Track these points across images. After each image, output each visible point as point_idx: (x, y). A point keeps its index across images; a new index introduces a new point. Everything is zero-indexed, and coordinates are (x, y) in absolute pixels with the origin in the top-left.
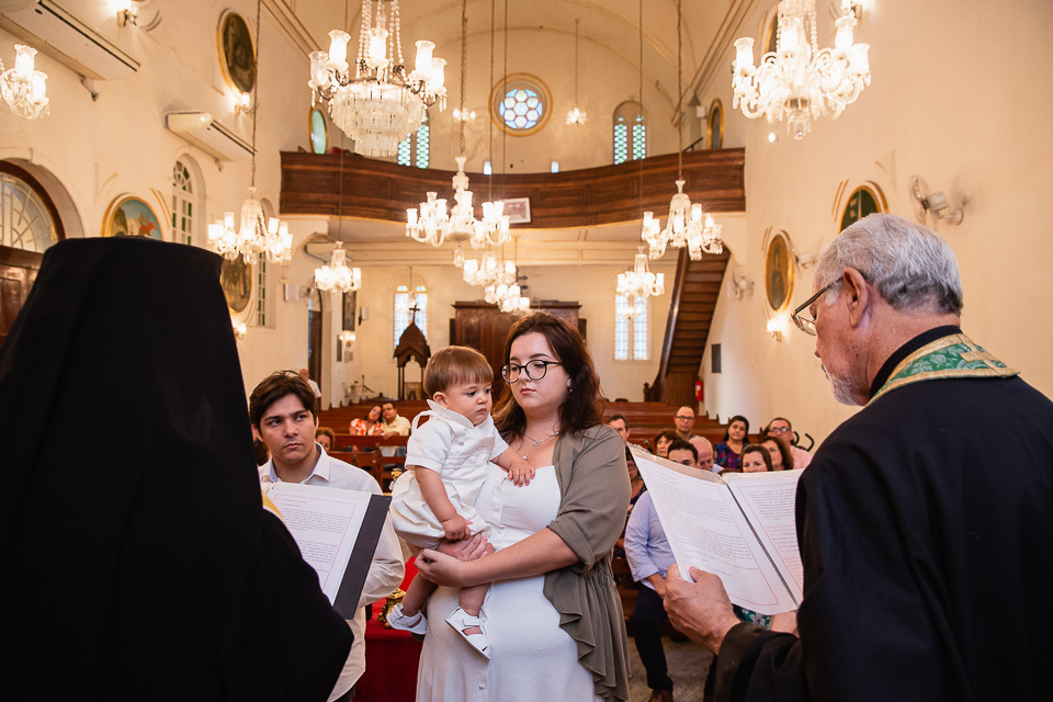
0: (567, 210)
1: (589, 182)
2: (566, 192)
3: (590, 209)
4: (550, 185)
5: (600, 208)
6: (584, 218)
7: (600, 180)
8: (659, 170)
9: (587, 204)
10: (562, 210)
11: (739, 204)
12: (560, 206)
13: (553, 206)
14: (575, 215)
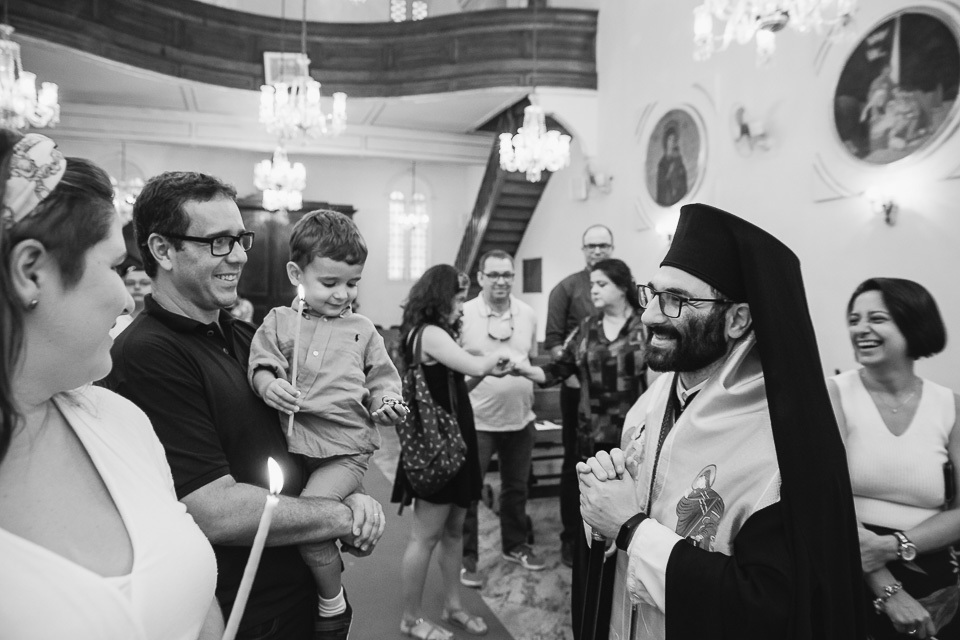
0: (361, 76)
1: (391, 40)
2: (357, 51)
3: (392, 75)
4: (336, 40)
5: (403, 74)
6: (384, 87)
7: (406, 39)
8: (490, 29)
9: (386, 69)
10: (352, 75)
11: (589, 80)
12: (350, 69)
13: (340, 68)
14: (370, 82)
